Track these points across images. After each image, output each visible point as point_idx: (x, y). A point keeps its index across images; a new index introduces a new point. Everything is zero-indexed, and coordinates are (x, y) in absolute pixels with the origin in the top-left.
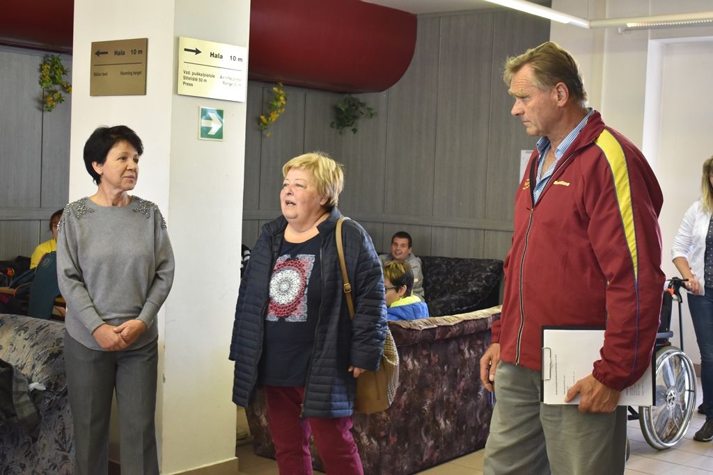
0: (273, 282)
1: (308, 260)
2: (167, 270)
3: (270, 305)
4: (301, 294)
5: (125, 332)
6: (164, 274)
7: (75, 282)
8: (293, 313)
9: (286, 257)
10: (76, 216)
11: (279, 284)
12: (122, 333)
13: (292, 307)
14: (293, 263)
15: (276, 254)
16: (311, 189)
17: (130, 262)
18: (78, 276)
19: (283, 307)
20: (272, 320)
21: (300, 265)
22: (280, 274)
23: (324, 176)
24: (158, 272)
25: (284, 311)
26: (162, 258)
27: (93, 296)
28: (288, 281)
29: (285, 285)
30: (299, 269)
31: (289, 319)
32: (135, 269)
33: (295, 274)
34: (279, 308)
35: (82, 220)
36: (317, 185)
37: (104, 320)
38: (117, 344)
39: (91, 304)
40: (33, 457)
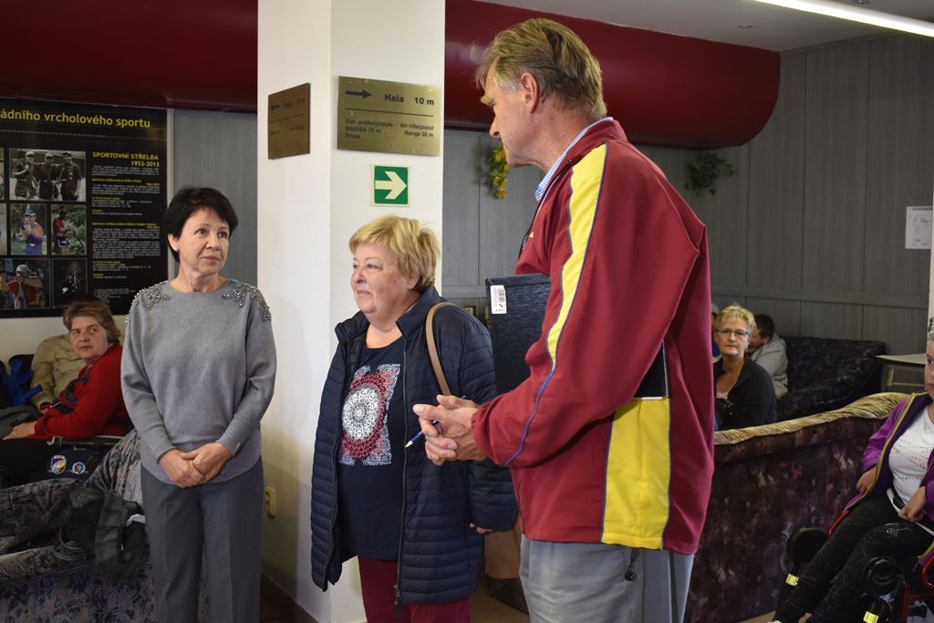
0: (346, 408)
1: (390, 372)
2: (264, 376)
3: (344, 442)
4: (379, 423)
5: (197, 461)
6: (260, 381)
7: (139, 393)
8: (372, 452)
9: (365, 369)
10: (145, 306)
11: (353, 409)
12: (195, 461)
13: (370, 443)
14: (374, 379)
15: (353, 367)
16: (389, 269)
17: (207, 365)
18: (143, 385)
19: (360, 444)
20: (347, 464)
21: (380, 381)
22: (355, 395)
23: (405, 247)
24: (252, 379)
25: (361, 450)
26: (260, 360)
27: (163, 412)
28: (363, 405)
29: (360, 411)
30: (379, 386)
31: (368, 462)
32: (214, 375)
33: (374, 394)
34: (355, 445)
35: (154, 311)
36: (396, 262)
37: (174, 445)
38: (186, 476)
39: (161, 423)
40: (144, 603)
